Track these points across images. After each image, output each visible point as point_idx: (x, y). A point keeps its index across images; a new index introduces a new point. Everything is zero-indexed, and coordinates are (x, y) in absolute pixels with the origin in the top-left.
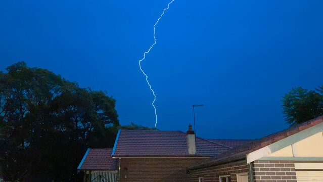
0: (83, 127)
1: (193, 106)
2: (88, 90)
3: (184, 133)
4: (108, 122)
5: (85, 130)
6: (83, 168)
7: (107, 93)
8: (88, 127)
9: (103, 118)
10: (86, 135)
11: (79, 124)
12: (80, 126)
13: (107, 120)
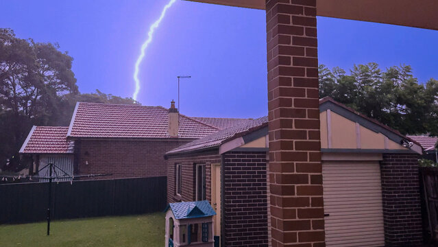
0: (25, 95)
1: (179, 77)
2: (29, 41)
3: (166, 110)
4: (63, 89)
5: (27, 98)
6: (27, 152)
7: (59, 47)
8: (32, 94)
9: (54, 84)
10: (29, 105)
11: (19, 89)
12: (20, 93)
13: (60, 86)
